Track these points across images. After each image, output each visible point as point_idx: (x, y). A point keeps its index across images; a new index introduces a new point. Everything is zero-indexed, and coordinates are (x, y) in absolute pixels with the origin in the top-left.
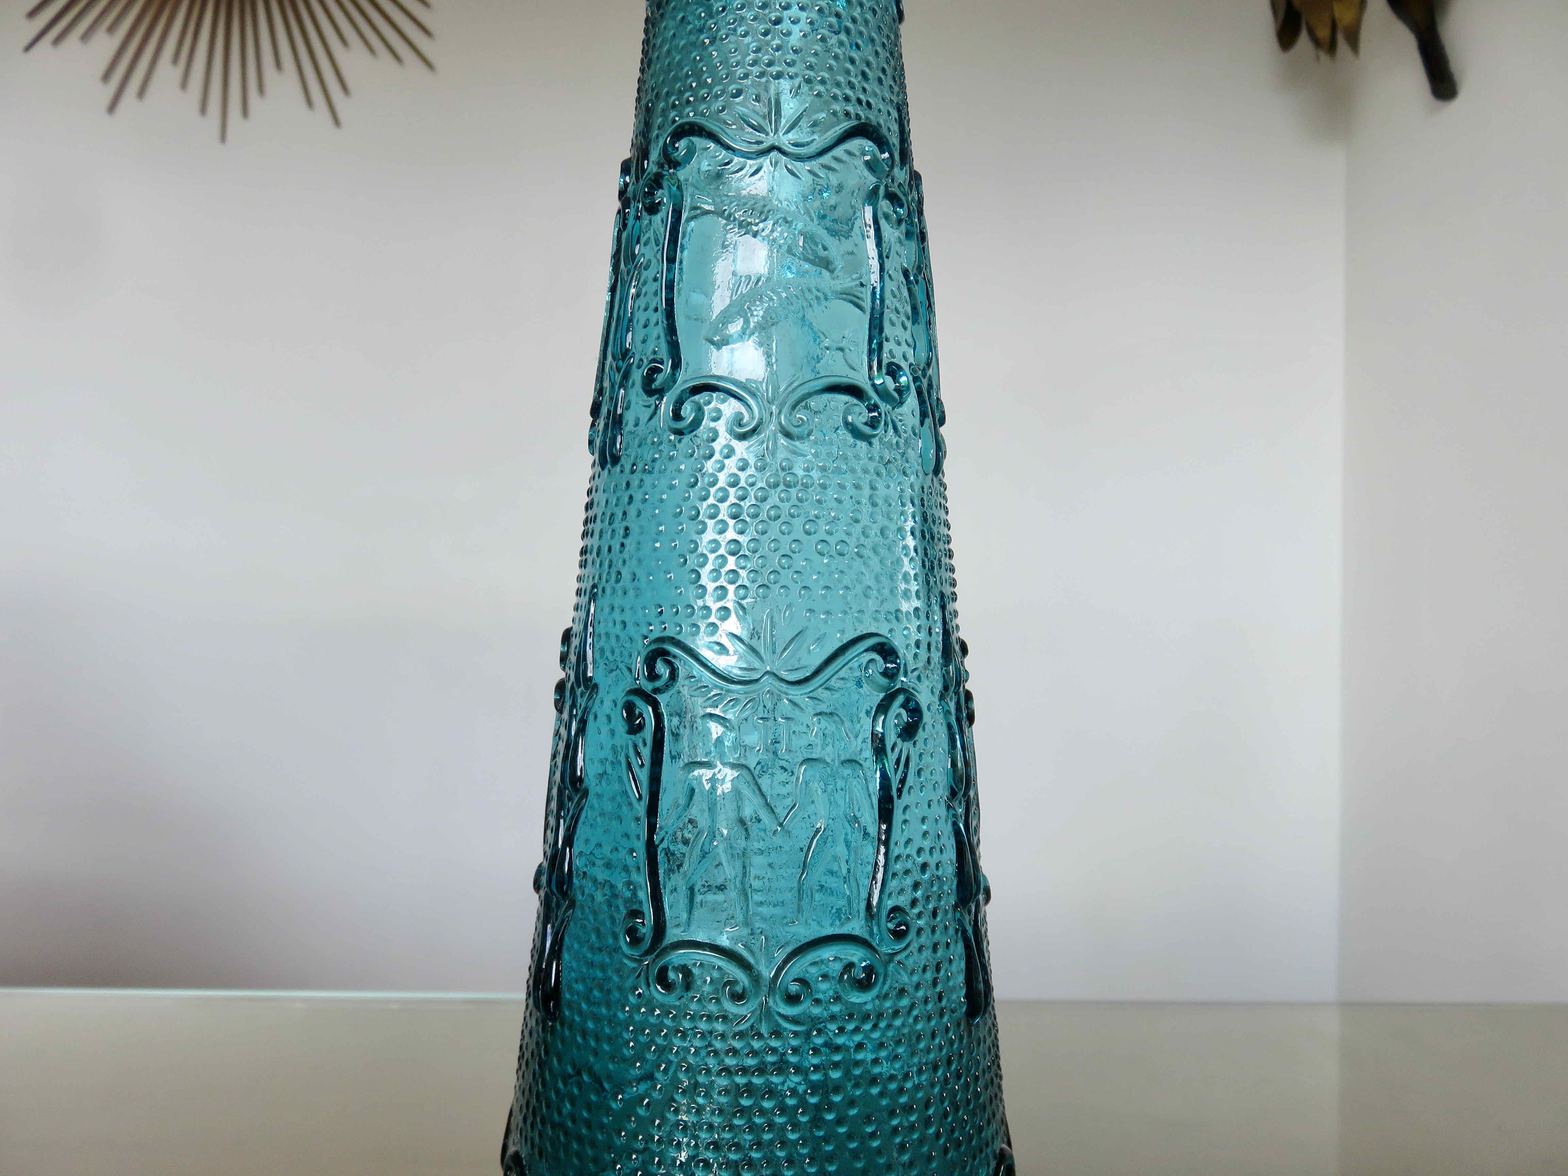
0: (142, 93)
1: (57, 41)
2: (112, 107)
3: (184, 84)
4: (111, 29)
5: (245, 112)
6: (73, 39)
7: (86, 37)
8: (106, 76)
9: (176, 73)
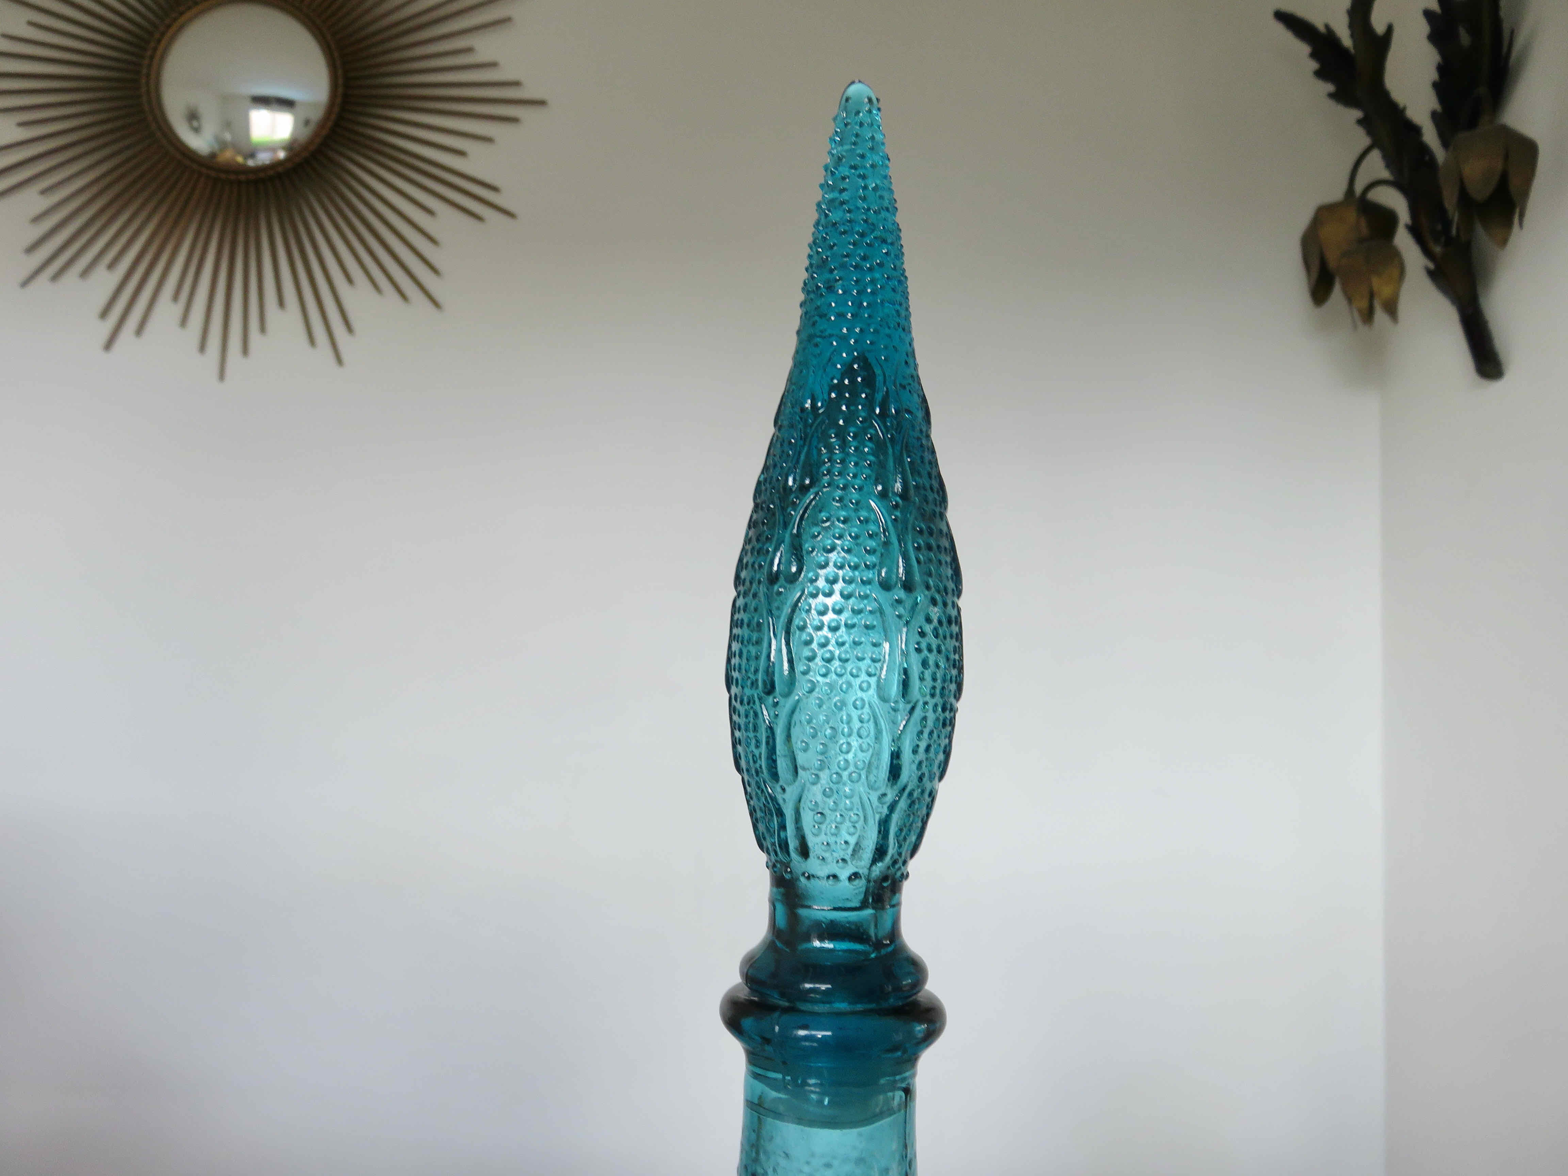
0: (140, 330)
1: (56, 277)
2: (109, 345)
3: (184, 321)
4: (111, 266)
5: (245, 350)
6: (72, 276)
7: (85, 273)
8: (104, 314)
9: (177, 310)
